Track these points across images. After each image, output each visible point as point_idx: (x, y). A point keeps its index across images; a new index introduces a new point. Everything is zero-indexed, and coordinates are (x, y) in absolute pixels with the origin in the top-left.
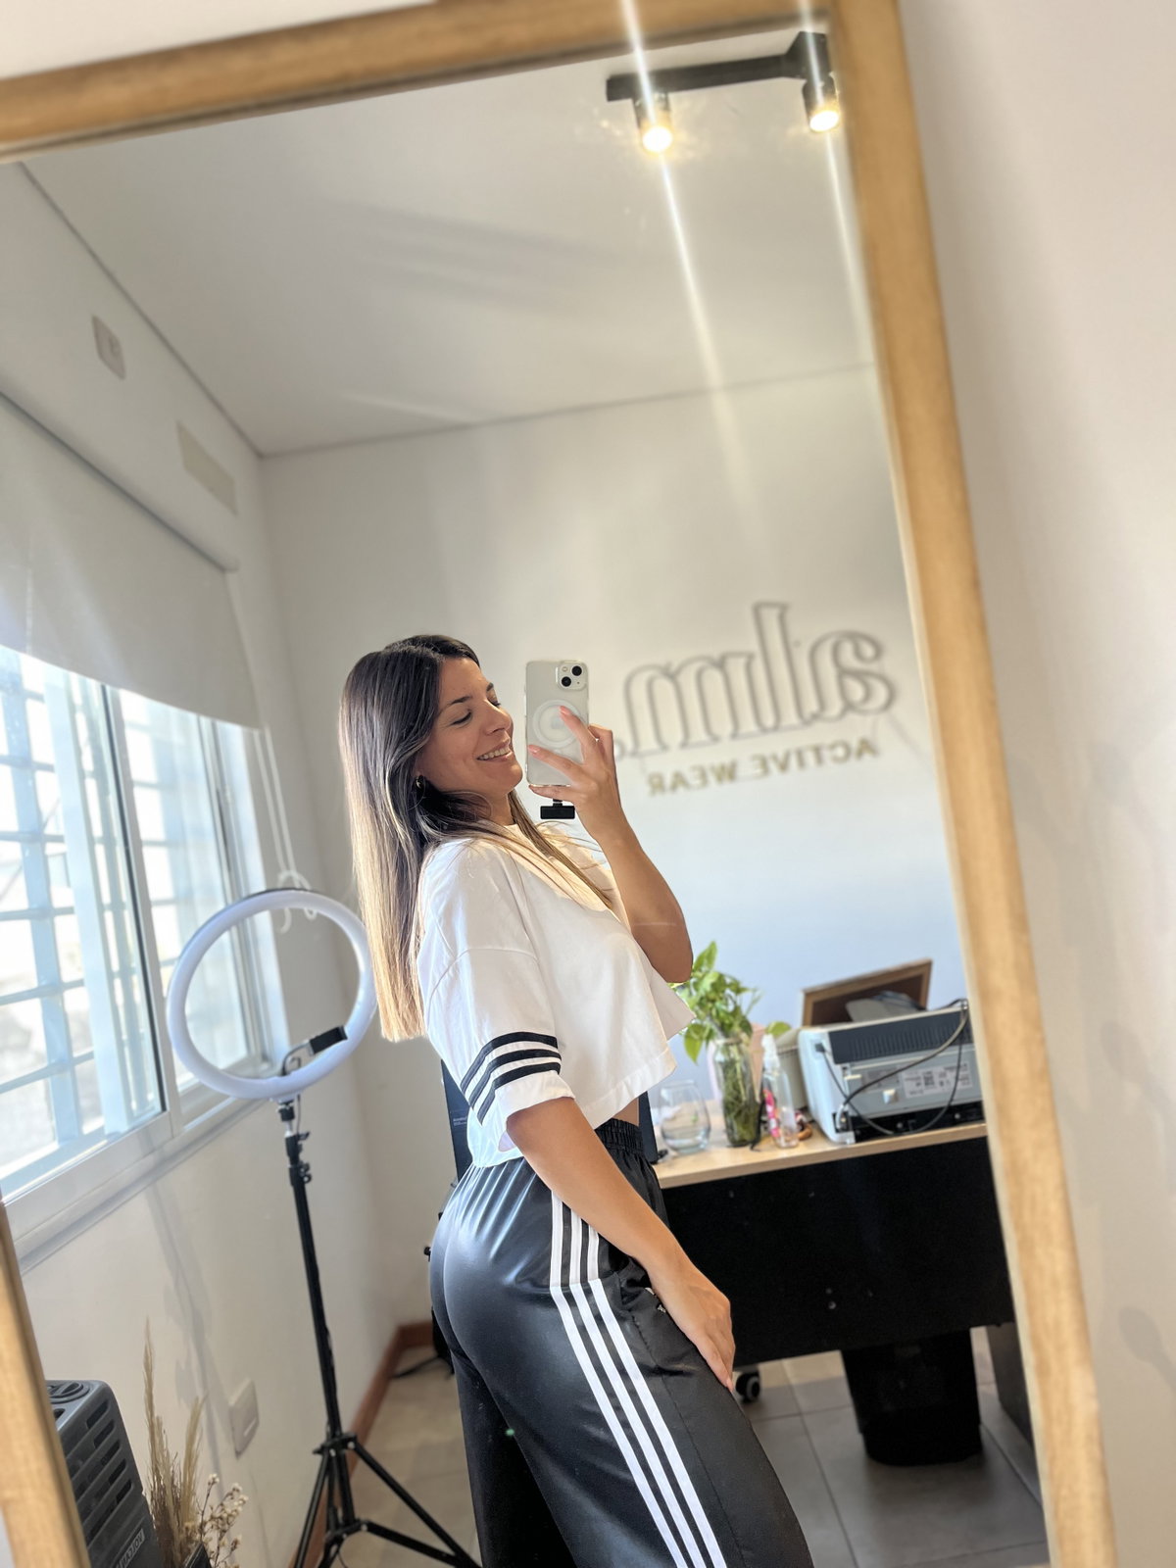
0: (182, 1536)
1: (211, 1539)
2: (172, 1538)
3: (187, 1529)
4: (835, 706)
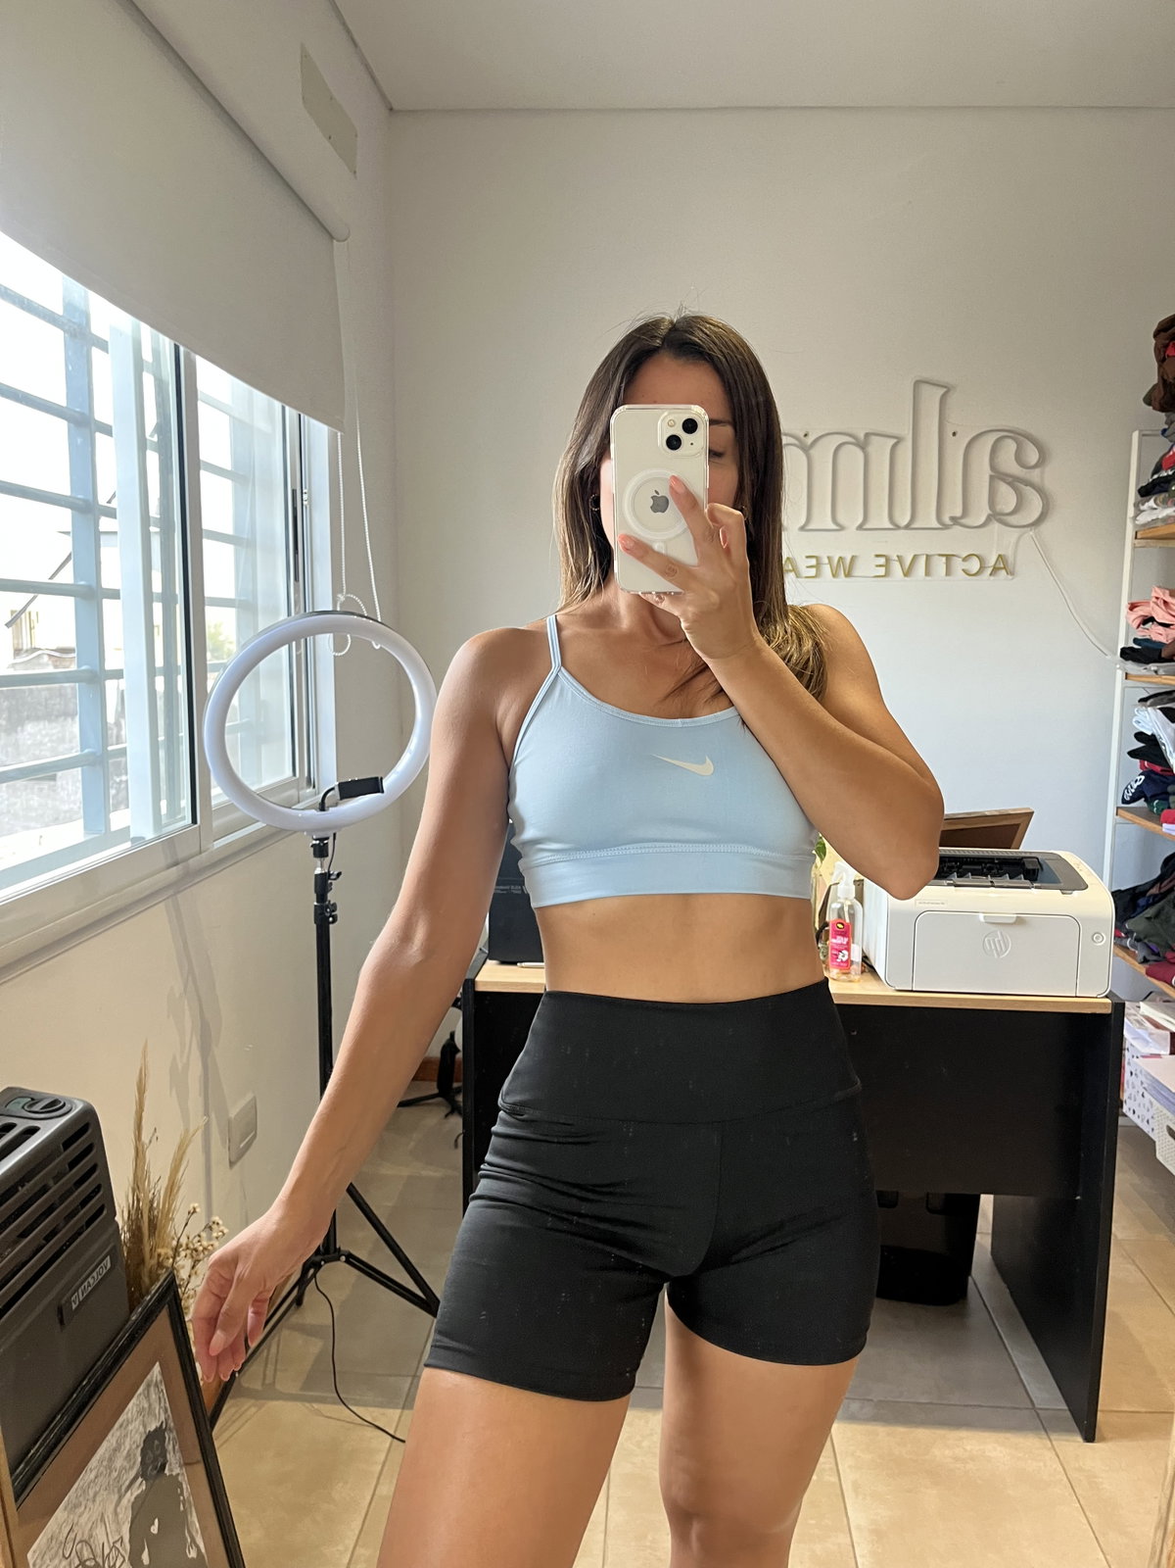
0: (154, 1262)
1: (183, 1267)
2: (142, 1261)
3: (159, 1255)
4: (980, 513)
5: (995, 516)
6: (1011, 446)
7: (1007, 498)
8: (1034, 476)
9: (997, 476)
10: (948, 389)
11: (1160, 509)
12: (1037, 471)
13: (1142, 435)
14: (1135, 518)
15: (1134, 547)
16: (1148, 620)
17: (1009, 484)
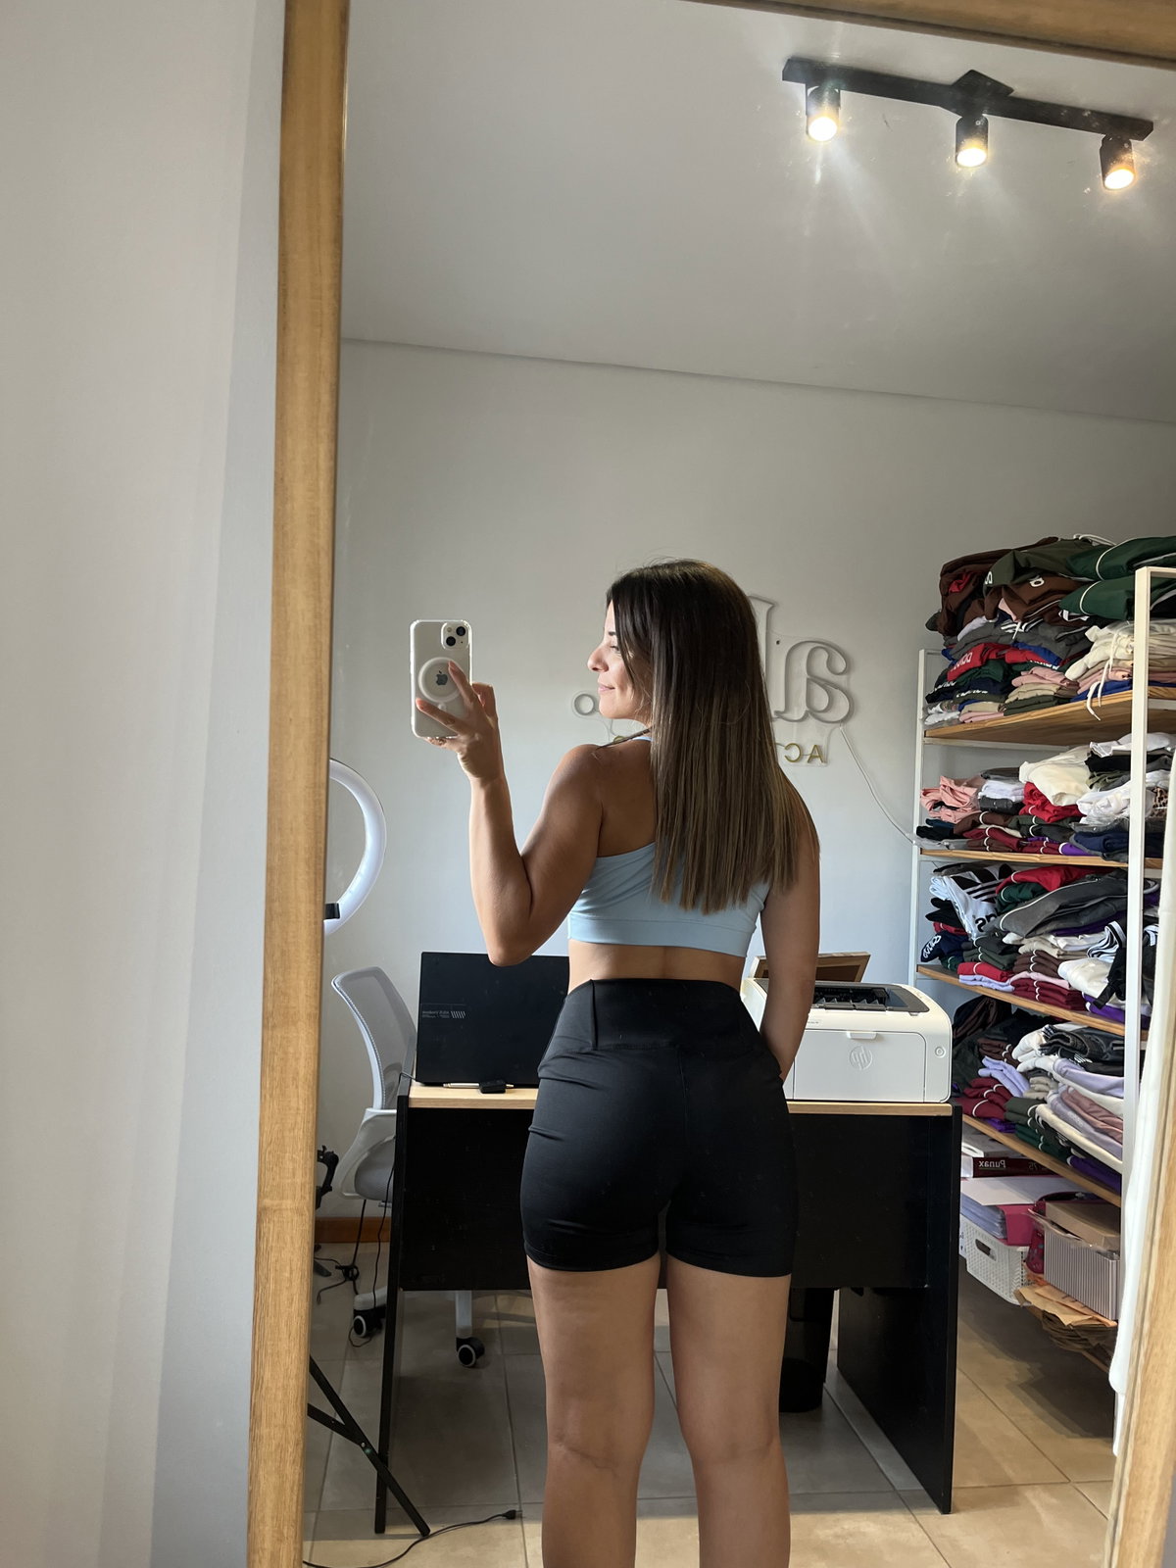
5: (812, 712)
6: (823, 656)
7: (821, 699)
8: (841, 680)
9: (813, 679)
10: (773, 606)
11: (945, 713)
12: (844, 677)
13: (928, 654)
14: (924, 720)
15: (924, 744)
16: (939, 804)
17: (823, 686)
